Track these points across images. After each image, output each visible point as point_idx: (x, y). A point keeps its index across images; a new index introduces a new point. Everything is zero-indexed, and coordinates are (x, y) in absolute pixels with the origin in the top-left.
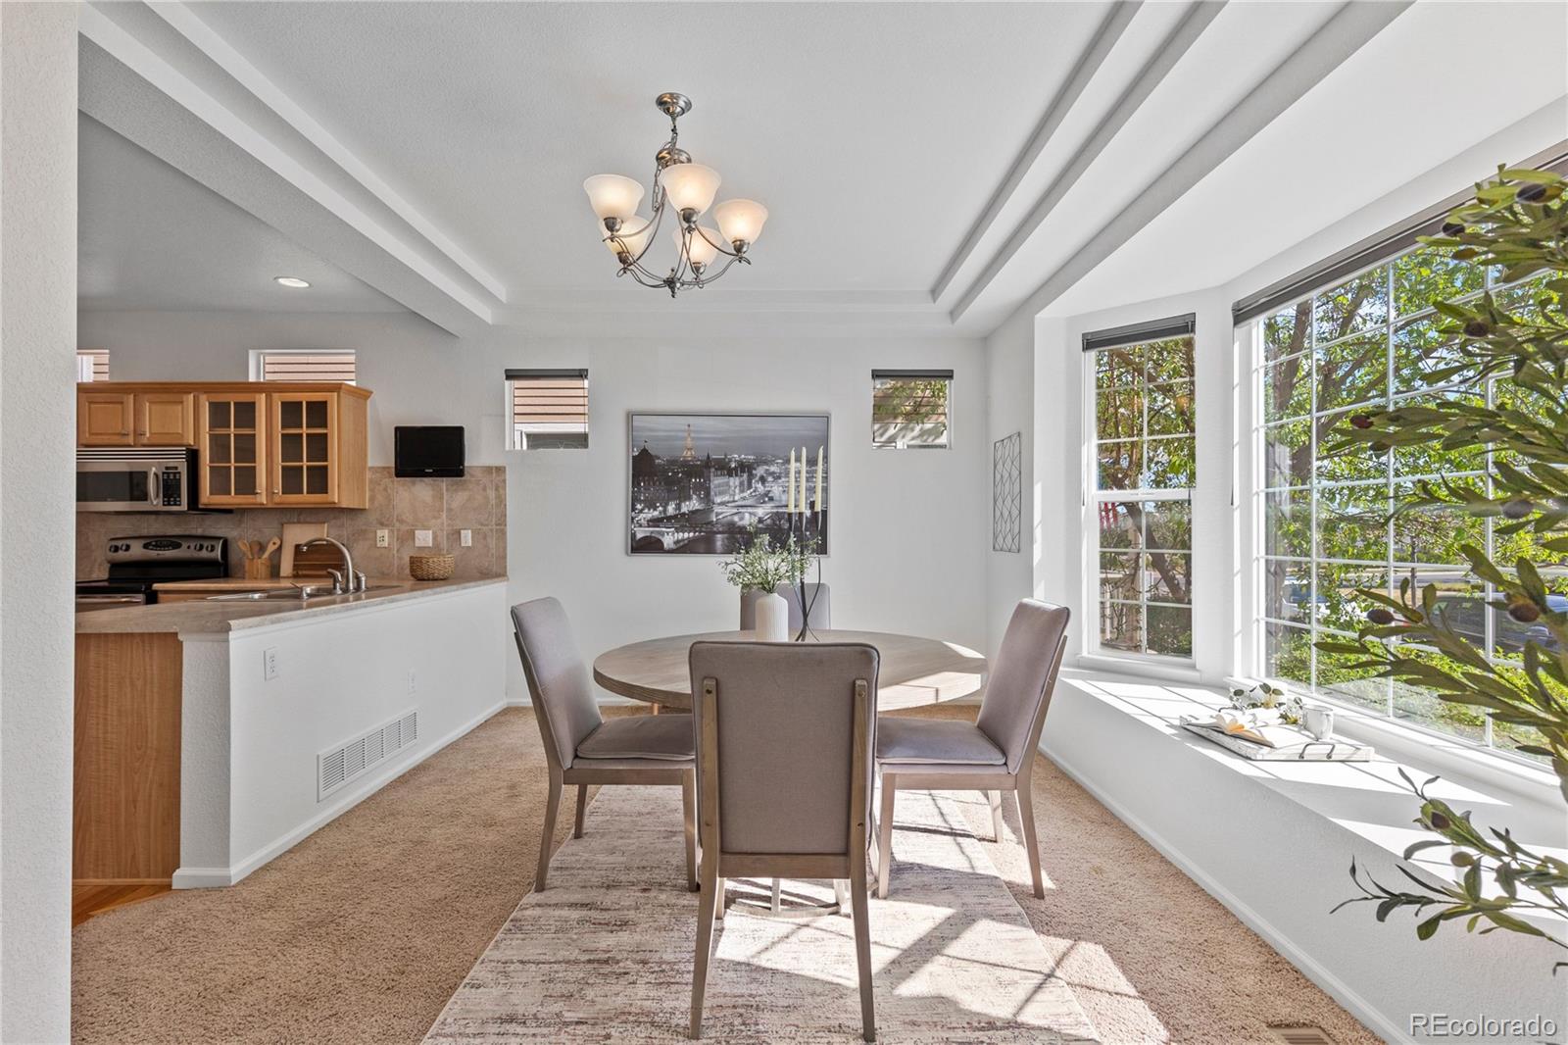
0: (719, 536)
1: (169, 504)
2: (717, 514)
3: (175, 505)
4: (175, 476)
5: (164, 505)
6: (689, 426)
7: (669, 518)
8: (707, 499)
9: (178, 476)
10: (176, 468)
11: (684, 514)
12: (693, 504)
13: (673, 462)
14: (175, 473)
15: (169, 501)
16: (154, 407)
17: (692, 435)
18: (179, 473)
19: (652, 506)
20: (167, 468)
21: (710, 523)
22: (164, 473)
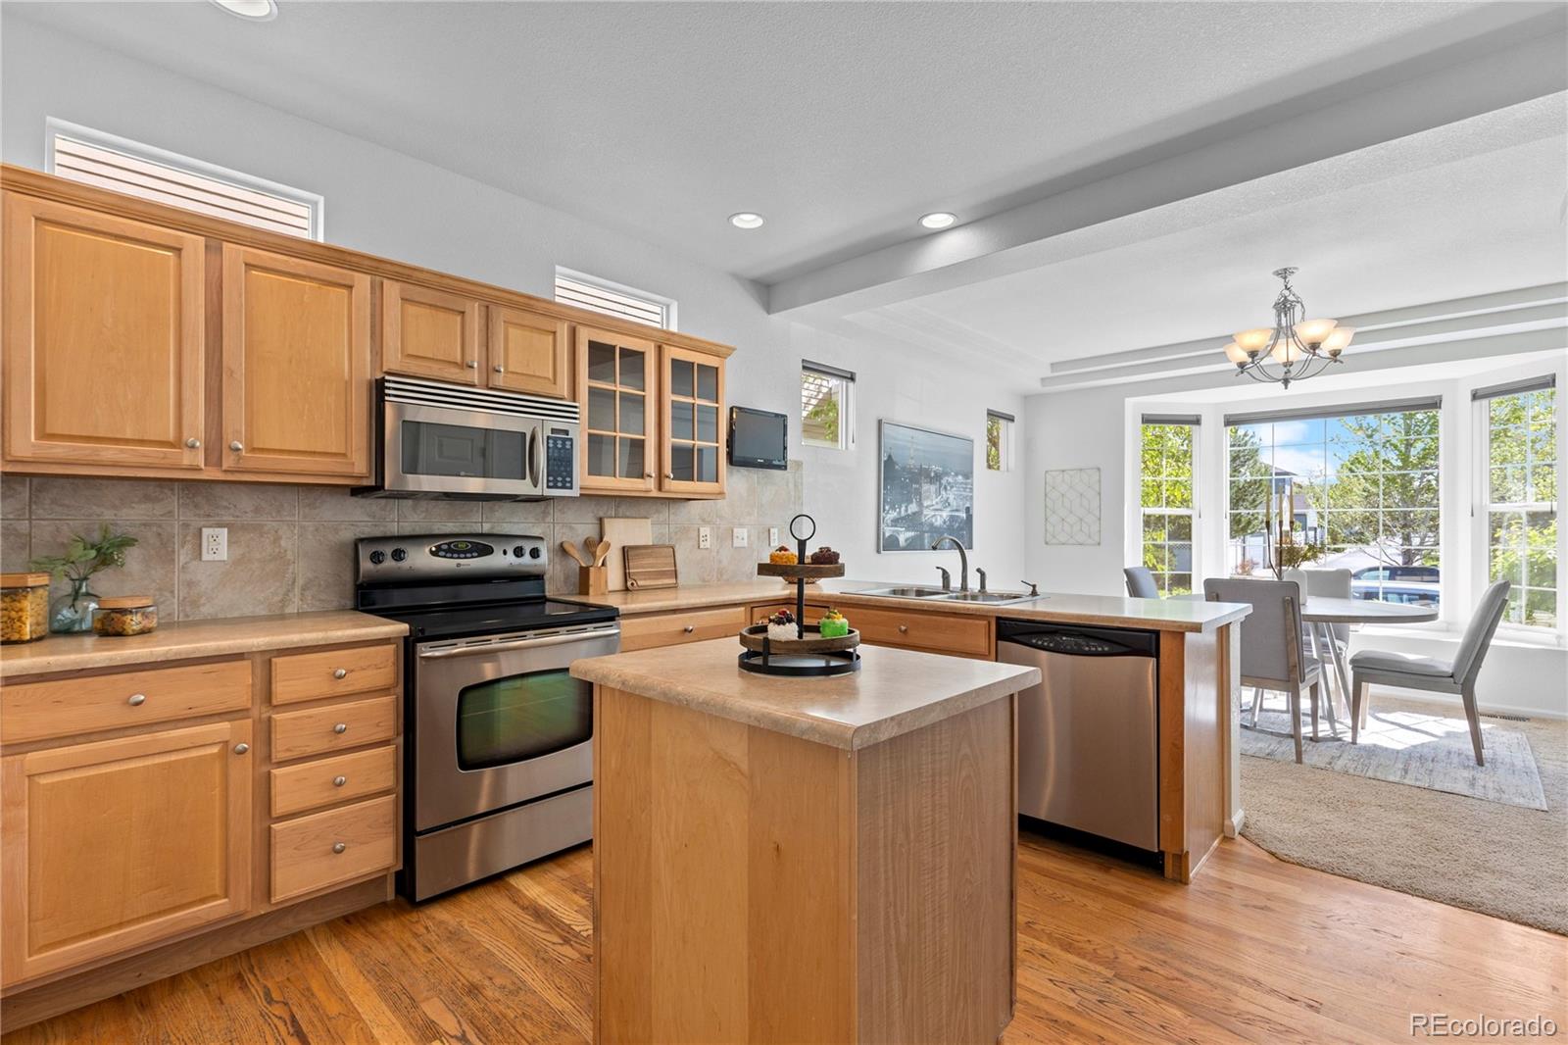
0: (926, 535)
1: (555, 487)
2: (926, 516)
3: (564, 487)
4: (564, 444)
5: (548, 487)
6: (912, 438)
7: (903, 518)
8: (920, 504)
9: (568, 443)
10: (566, 432)
11: (908, 515)
12: (913, 508)
13: (904, 469)
14: (564, 441)
15: (555, 481)
16: (513, 332)
17: (915, 446)
18: (571, 440)
19: (893, 508)
20: (553, 431)
21: (921, 524)
22: (548, 438)
